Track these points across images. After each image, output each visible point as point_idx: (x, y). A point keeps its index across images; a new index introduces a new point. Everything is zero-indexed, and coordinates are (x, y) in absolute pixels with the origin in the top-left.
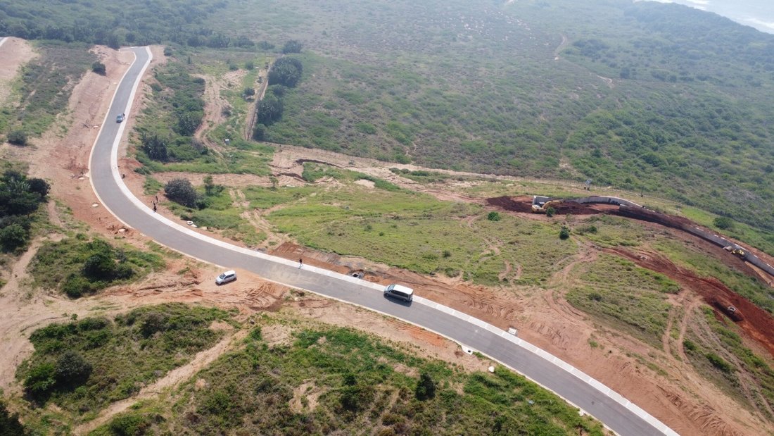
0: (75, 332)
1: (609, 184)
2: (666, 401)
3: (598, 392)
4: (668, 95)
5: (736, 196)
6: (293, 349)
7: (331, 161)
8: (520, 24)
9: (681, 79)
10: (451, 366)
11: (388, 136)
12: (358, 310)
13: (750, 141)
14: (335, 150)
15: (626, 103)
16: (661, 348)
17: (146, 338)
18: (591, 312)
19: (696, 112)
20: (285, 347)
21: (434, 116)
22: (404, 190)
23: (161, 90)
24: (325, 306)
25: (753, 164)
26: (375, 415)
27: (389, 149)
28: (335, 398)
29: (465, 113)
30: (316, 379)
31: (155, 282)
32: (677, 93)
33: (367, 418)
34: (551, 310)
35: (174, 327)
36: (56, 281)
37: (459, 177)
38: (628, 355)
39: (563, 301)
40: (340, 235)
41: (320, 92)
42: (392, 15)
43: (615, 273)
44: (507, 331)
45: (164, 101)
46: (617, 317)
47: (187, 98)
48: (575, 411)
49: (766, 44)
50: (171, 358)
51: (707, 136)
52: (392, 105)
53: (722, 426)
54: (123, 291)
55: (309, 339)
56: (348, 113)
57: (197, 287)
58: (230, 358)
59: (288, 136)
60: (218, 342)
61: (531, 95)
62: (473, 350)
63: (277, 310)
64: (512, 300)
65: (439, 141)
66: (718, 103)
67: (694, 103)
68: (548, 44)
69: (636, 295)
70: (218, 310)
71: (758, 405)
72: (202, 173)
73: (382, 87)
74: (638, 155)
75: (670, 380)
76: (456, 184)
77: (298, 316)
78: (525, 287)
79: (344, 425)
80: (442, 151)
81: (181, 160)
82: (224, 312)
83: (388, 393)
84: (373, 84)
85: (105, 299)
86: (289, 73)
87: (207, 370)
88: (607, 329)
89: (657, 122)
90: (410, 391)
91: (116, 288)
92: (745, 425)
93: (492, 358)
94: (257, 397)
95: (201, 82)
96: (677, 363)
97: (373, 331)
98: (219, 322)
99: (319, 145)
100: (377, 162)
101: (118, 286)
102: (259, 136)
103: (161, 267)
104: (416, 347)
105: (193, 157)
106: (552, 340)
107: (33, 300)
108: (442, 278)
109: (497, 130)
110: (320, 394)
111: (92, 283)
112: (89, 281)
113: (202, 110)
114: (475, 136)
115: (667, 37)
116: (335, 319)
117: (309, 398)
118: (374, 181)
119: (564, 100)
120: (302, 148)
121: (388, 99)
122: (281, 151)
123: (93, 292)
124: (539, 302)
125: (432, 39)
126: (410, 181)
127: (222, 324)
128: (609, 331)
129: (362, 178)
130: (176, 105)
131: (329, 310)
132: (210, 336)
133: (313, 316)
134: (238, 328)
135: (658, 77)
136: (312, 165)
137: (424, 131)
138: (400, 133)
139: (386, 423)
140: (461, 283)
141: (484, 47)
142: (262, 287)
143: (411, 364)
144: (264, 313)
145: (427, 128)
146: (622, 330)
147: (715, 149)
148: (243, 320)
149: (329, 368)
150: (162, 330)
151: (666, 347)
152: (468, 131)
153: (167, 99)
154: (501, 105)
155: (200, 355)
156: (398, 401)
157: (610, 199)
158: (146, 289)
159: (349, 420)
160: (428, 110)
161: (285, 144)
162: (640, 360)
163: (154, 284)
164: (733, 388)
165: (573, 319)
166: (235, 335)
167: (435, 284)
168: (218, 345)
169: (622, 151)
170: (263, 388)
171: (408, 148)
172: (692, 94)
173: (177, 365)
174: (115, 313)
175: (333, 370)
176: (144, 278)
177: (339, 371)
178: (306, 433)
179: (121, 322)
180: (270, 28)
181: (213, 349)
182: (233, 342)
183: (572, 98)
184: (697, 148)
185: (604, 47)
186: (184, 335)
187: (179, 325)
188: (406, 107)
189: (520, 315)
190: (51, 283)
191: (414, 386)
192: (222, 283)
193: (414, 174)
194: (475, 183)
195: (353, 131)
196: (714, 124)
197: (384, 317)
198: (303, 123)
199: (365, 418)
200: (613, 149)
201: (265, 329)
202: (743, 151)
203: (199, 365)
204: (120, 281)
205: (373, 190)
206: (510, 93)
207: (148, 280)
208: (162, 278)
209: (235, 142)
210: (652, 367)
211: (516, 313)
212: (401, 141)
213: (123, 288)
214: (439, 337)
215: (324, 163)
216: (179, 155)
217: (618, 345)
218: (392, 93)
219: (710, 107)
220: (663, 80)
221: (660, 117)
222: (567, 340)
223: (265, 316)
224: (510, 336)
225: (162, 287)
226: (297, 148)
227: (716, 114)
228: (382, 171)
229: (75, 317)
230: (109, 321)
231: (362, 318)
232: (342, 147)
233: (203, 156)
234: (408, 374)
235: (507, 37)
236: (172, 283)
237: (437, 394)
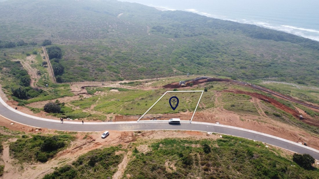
0: (59, 175)
1: (193, 74)
2: (272, 130)
3: (254, 133)
4: (193, 41)
5: (229, 70)
6: (153, 152)
7: (95, 85)
8: (130, 23)
9: (194, 35)
10: (209, 140)
11: (110, 71)
12: (164, 131)
13: (223, 52)
14: (93, 81)
15: (182, 46)
16: (260, 115)
17: (93, 167)
18: (234, 110)
19: (204, 46)
20: (151, 152)
21: (122, 61)
22: (130, 90)
23: (2, 69)
24: (152, 134)
25: (228, 59)
26: (197, 164)
27: (113, 76)
28: (180, 163)
29: (133, 58)
30: (169, 159)
31: (77, 145)
32: (195, 40)
33: (195, 166)
34: (223, 113)
35: (101, 159)
36: (31, 157)
37: (145, 81)
38: (254, 120)
39: (224, 110)
40: (131, 109)
41: (73, 59)
42: (77, 25)
43: (231, 98)
44: (216, 123)
45: (7, 73)
46: (242, 110)
47: (18, 71)
48: (253, 141)
49: (212, 21)
50: (109, 171)
51: (211, 53)
52: (105, 59)
53: (289, 132)
54: (65, 153)
55: (156, 146)
56: (89, 65)
57: (96, 142)
58: (133, 162)
59: (71, 78)
60: (123, 159)
61: (151, 48)
62: (211, 133)
63: (136, 140)
64: (209, 114)
65: (129, 70)
66: (209, 42)
67: (202, 43)
68: (143, 29)
69: (242, 102)
70: (114, 147)
71: (292, 123)
72: (47, 100)
73: (97, 53)
74: (195, 63)
75: (269, 124)
76: (146, 84)
77: (145, 140)
78: (210, 109)
79: (190, 171)
80: (132, 73)
81: (33, 97)
82: (117, 147)
83: (196, 155)
84: (93, 52)
85: (60, 158)
86: (58, 53)
87: (127, 170)
88: (242, 114)
89: (194, 51)
90: (202, 152)
91: (60, 152)
92: (293, 130)
93: (219, 133)
94: (153, 173)
95: (19, 62)
96: (267, 118)
97: (176, 137)
98: (118, 151)
99: (86, 80)
100: (112, 82)
101: (61, 151)
102: (59, 81)
103: (74, 139)
104: (193, 137)
105: (38, 95)
106: (230, 122)
107: (25, 169)
108: (182, 113)
109: (146, 62)
110: (174, 164)
111: (49, 153)
112: (48, 153)
113: (27, 74)
114: (141, 66)
115: (181, 22)
116: (159, 137)
117: (171, 166)
118: (117, 89)
119: (162, 48)
120: (80, 82)
121: (102, 57)
122: (72, 85)
123: (52, 157)
124: (218, 112)
125: (99, 33)
126: (129, 86)
127: (119, 152)
128: (243, 115)
129: (112, 89)
130: (14, 74)
131: (154, 134)
132: (118, 157)
133: (150, 138)
134: (126, 151)
135: (186, 36)
136: (89, 88)
137: (122, 67)
138: (114, 70)
139: (202, 165)
140: (190, 113)
141: (121, 33)
142: (122, 134)
143: (196, 143)
144: (132, 143)
145: (122, 66)
146: (246, 113)
147: (215, 57)
148: (126, 148)
149: (170, 154)
150: (97, 161)
151: (261, 115)
152: (137, 64)
153: (8, 72)
154: (143, 53)
155: (120, 166)
156: (201, 157)
157: (202, 77)
158: (75, 149)
159: (190, 168)
160: (119, 59)
161: (72, 82)
162: (257, 121)
163: (77, 146)
164: (284, 121)
165: (231, 114)
166: (127, 154)
167: (182, 115)
168: (124, 160)
169: (189, 63)
170: (153, 169)
171: (119, 75)
172: (200, 40)
173: (114, 172)
174: (71, 162)
175: (173, 154)
176: (70, 145)
177: (175, 154)
178: (180, 178)
179: (77, 164)
180: (26, 37)
181: (123, 162)
182: (129, 157)
183: (164, 47)
184: (210, 57)
185: (162, 28)
186: (108, 161)
187: (103, 157)
188: (110, 59)
189: (215, 118)
190: (28, 159)
191: (202, 150)
192: (105, 137)
193: (129, 83)
194: (152, 82)
195: (96, 72)
196: (210, 48)
197: (175, 131)
198: (74, 72)
199: (194, 166)
200: (186, 62)
201: (138, 148)
202: (223, 56)
203: (122, 169)
204: (61, 149)
205: (119, 92)
206: (144, 48)
207: (72, 145)
208: (79, 142)
209: (51, 85)
210: (262, 122)
211: (214, 117)
212: (116, 72)
213: (65, 151)
214: (198, 132)
215: (92, 86)
216: (31, 95)
217: (249, 118)
218: (102, 55)
219: (207, 43)
220: (189, 36)
221: (194, 49)
222: (234, 121)
223: (133, 144)
224: (217, 124)
225: (81, 146)
226: (78, 82)
227: (210, 45)
228: (117, 84)
229: (56, 168)
230: (70, 166)
231: (168, 133)
232: (95, 79)
233: (41, 93)
234: (197, 147)
235: (127, 29)
236: (84, 143)
237: (211, 150)
